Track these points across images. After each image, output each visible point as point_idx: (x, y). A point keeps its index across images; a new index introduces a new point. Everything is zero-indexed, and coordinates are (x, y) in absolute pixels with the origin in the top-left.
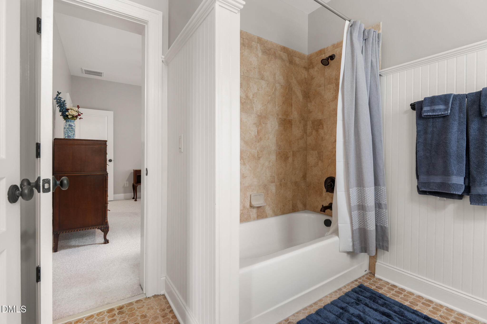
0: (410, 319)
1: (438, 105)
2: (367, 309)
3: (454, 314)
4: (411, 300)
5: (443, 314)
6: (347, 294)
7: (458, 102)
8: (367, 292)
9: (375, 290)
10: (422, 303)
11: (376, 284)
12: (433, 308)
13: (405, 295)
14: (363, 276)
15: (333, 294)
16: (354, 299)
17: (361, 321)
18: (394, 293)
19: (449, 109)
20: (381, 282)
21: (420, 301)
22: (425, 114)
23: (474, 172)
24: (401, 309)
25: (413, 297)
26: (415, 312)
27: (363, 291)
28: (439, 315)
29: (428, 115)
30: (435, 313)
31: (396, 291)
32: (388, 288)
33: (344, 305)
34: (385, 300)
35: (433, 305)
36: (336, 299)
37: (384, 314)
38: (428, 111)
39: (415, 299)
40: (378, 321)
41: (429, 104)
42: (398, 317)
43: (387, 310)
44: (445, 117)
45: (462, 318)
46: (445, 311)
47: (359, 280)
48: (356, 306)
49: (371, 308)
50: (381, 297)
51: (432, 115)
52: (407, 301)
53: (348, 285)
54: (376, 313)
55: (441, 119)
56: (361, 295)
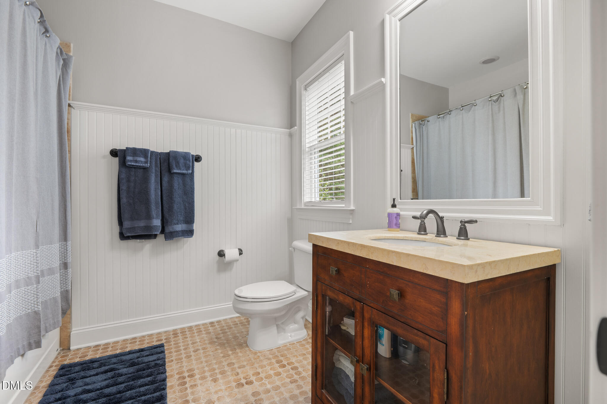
0: (130, 360)
1: (140, 157)
2: (87, 380)
3: (154, 336)
4: (119, 347)
5: (148, 341)
6: (52, 385)
7: (154, 158)
8: (75, 367)
9: (82, 360)
10: (129, 344)
11: (77, 356)
12: (139, 341)
13: (112, 347)
14: (56, 358)
15: (31, 398)
16: (65, 383)
17: (89, 393)
18: (101, 351)
19: (149, 162)
20: (82, 351)
21: (127, 344)
22: (129, 163)
23: (166, 215)
24: (118, 358)
25: (119, 344)
26: (130, 353)
27: (69, 369)
28: (146, 344)
29: (131, 165)
30: (142, 344)
31: (102, 349)
32: (93, 351)
33: (59, 395)
34: (99, 361)
35: (138, 340)
36: (40, 399)
37: (106, 372)
38: (131, 161)
39: (122, 344)
40: (105, 380)
41: (132, 155)
42: (121, 365)
43: (107, 368)
44: (145, 168)
45: (160, 335)
46: (148, 338)
47: (54, 364)
48: (73, 386)
49: (90, 376)
50: (92, 361)
51: (135, 166)
52: (117, 349)
53: (44, 376)
54: (99, 376)
55: (142, 170)
56: (71, 374)
